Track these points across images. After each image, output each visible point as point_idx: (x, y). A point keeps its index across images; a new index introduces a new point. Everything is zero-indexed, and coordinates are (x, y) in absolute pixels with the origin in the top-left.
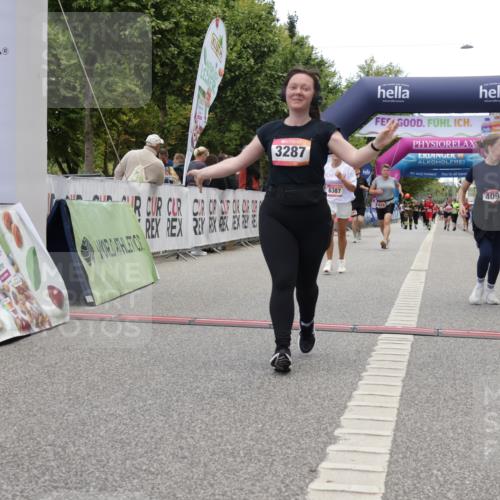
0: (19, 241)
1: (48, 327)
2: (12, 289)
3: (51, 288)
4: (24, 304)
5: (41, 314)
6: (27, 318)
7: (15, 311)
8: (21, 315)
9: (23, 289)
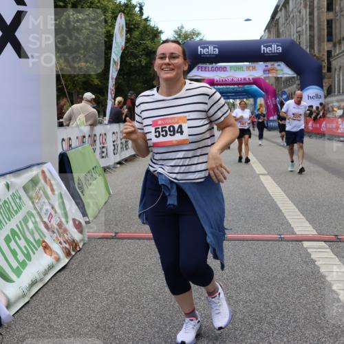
0: (52, 190)
1: (78, 249)
2: (56, 226)
3: (74, 220)
4: (64, 236)
5: (74, 241)
6: (67, 246)
7: (60, 243)
8: (64, 245)
9: (60, 225)
